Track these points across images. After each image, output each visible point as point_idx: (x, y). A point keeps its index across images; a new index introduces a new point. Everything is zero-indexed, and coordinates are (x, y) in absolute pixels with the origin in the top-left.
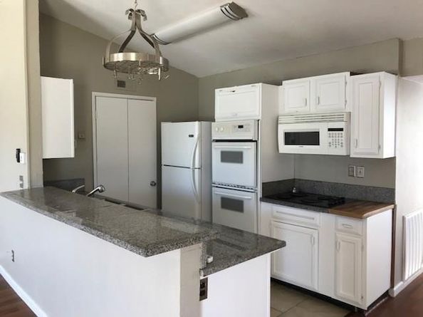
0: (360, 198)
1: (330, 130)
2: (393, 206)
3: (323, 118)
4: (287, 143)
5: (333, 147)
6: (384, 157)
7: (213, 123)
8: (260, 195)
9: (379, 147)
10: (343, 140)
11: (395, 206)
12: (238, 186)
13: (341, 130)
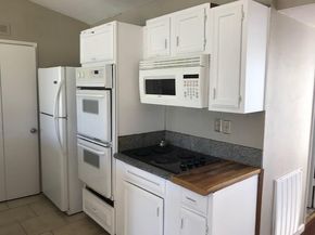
0: (225, 157)
1: (186, 77)
2: (259, 171)
3: (180, 63)
4: (148, 91)
5: (188, 97)
6: (246, 112)
7: (77, 69)
8: (115, 150)
9: (240, 99)
10: (199, 89)
11: (262, 171)
12: (95, 139)
13: (196, 76)
